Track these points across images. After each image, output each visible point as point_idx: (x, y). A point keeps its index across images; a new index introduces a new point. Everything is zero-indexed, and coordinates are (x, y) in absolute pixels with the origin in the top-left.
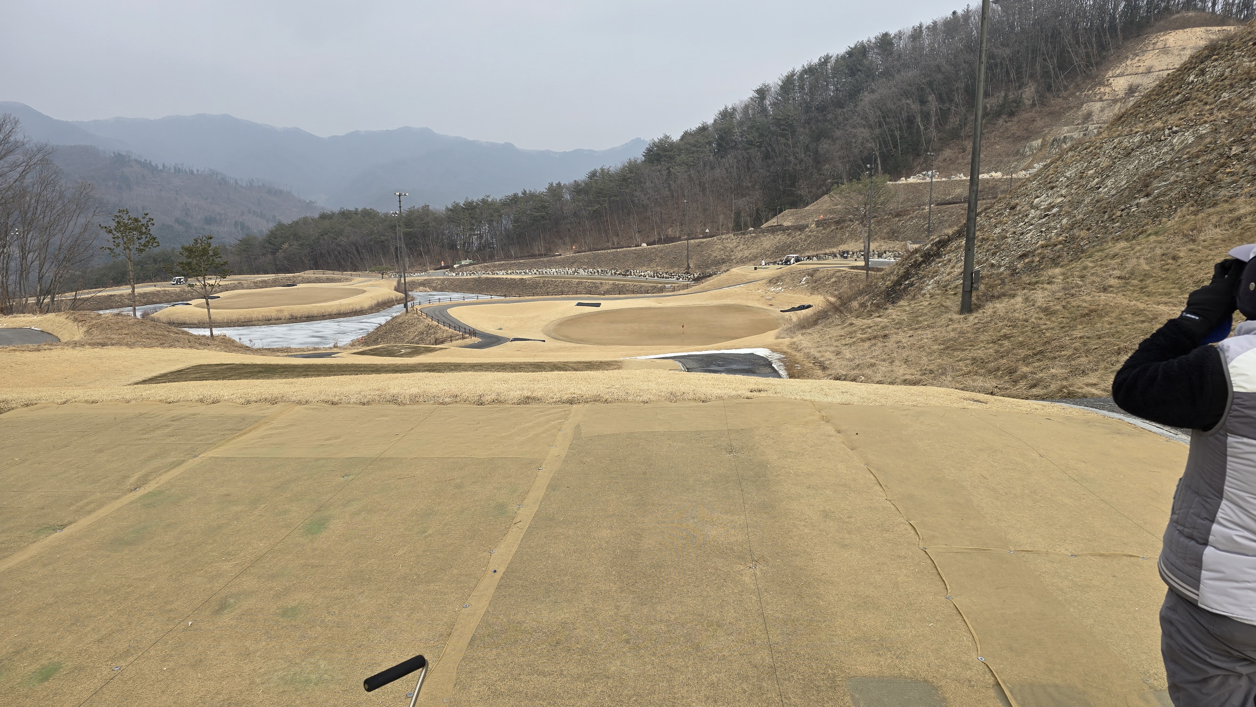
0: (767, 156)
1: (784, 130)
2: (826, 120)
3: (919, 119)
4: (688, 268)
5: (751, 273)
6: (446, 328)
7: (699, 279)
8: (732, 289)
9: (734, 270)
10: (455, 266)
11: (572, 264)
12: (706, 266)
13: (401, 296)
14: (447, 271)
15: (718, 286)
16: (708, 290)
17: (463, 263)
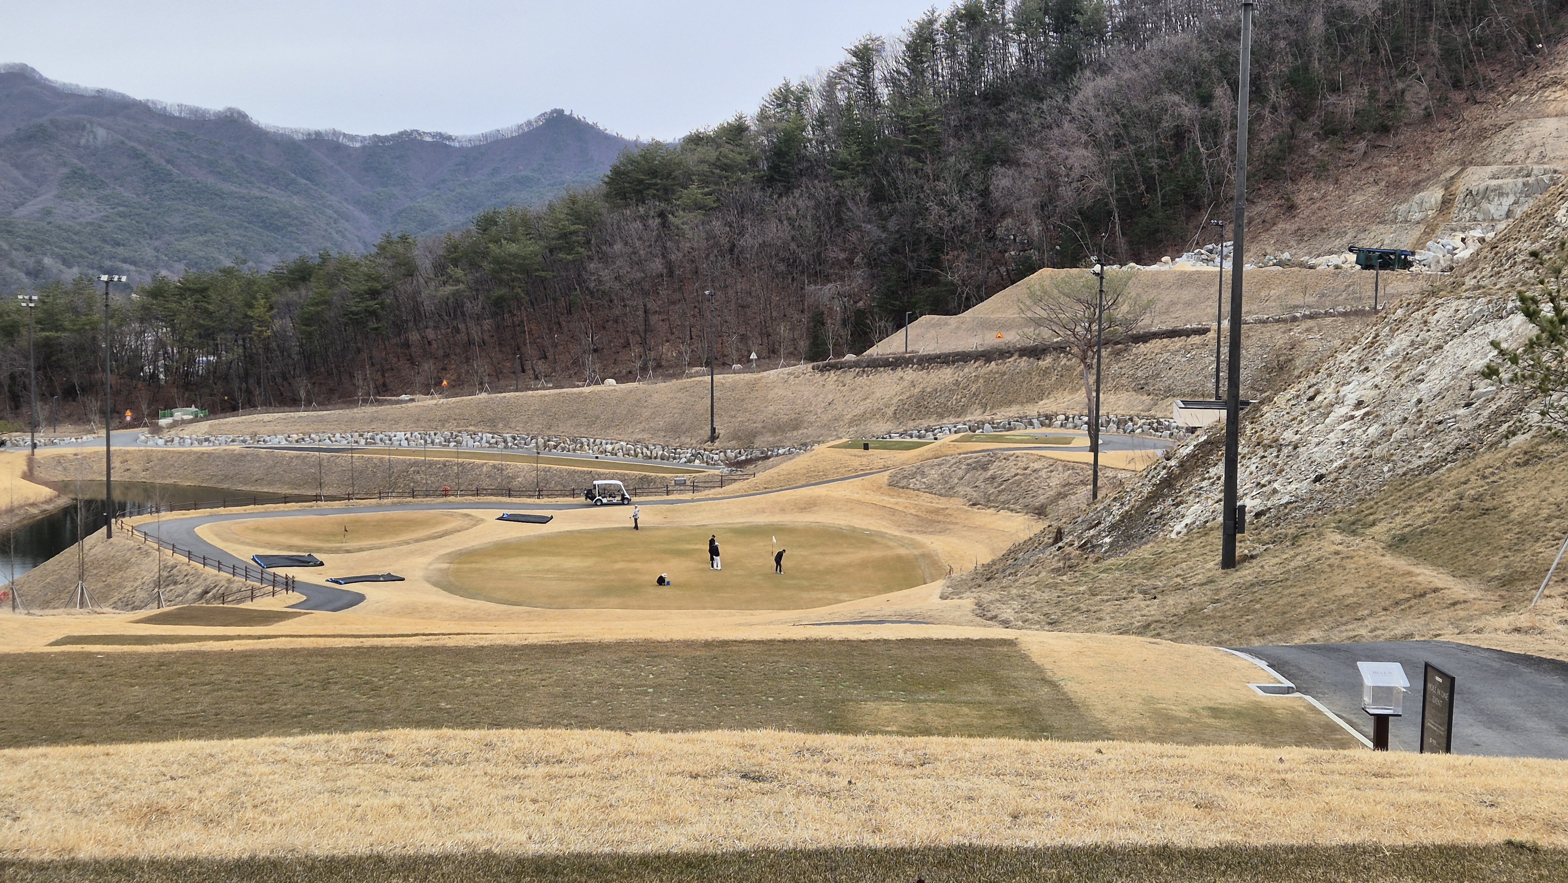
0: (878, 197)
1: (914, 141)
2: (1002, 124)
3: (1197, 134)
4: (713, 438)
5: (856, 458)
6: (211, 571)
7: (740, 464)
8: (820, 491)
9: (820, 449)
10: (163, 422)
11: (443, 422)
12: (752, 435)
13: (46, 492)
14: (142, 433)
15: (789, 483)
16: (767, 490)
17: (179, 414)
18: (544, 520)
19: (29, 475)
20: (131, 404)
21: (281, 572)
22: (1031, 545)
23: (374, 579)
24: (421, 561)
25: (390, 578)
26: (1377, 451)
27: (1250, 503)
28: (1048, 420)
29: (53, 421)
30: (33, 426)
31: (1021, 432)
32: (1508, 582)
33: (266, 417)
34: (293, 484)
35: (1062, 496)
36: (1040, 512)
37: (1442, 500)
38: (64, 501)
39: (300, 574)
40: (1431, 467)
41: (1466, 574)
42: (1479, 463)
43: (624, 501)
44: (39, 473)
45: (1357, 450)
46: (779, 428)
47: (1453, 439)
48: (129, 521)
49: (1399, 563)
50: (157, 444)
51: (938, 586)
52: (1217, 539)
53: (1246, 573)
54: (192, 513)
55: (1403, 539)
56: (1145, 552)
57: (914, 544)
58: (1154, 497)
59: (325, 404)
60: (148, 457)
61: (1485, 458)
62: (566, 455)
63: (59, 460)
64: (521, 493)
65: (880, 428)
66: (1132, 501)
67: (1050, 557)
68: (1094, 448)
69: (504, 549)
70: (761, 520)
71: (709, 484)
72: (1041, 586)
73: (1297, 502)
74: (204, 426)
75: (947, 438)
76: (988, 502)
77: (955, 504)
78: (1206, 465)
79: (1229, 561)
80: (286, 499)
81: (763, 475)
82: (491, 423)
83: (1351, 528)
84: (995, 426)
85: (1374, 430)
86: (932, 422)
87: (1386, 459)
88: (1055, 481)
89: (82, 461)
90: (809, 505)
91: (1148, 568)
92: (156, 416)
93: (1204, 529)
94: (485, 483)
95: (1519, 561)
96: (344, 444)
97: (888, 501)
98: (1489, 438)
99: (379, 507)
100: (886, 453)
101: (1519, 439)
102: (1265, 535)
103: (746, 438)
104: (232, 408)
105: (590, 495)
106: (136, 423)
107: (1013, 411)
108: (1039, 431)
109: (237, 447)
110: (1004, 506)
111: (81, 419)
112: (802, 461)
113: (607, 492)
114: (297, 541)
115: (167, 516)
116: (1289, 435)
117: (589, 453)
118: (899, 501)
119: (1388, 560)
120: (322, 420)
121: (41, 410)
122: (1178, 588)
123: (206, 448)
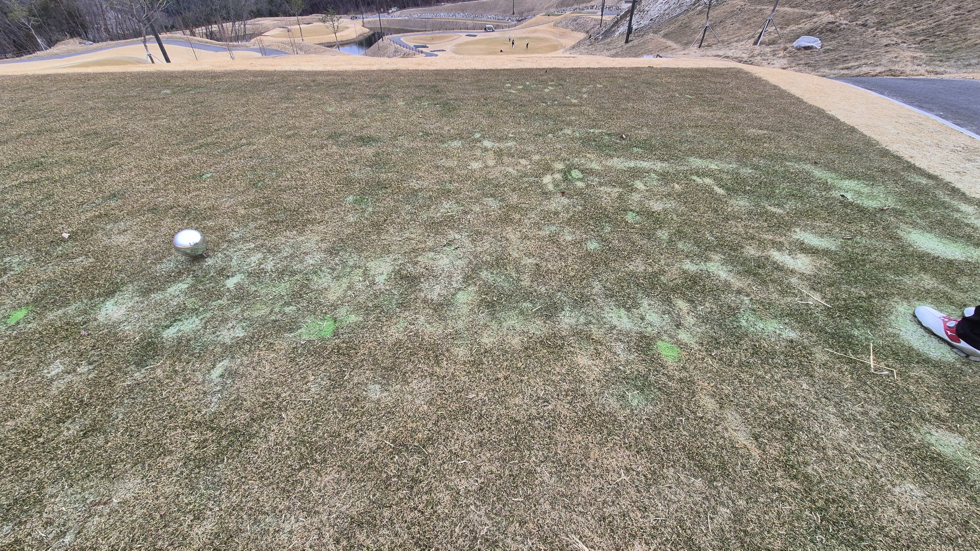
4: (513, 14)
5: (546, 18)
6: (405, 49)
7: (519, 21)
8: (538, 27)
9: (538, 16)
10: (390, 11)
11: (452, 10)
12: (523, 13)
13: (368, 30)
14: (386, 14)
15: (530, 25)
16: (525, 27)
17: (393, 9)
18: (475, 36)
19: (363, 26)
20: (382, 7)
21: (420, 49)
22: (585, 39)
23: (440, 51)
24: (449, 47)
25: (443, 51)
26: (666, 12)
27: (634, 27)
28: (592, 7)
29: (366, 12)
30: (362, 13)
31: (586, 11)
32: (686, 44)
33: (412, 10)
34: (419, 27)
35: (593, 28)
36: (587, 32)
37: (677, 24)
38: (372, 32)
39: (424, 50)
40: (677, 16)
41: (677, 42)
42: (688, 14)
43: (493, 31)
44: (365, 25)
45: (662, 12)
46: (529, 11)
47: (684, 8)
48: (386, 37)
49: (664, 40)
50: (389, 18)
51: (562, 50)
52: (625, 36)
53: (630, 44)
54: (399, 35)
55: (666, 34)
56: (609, 40)
57: (558, 41)
58: (613, 26)
59: (425, 6)
60: (388, 21)
61: (691, 13)
62: (480, 19)
63: (369, 22)
64: (470, 29)
65: (552, 10)
66: (608, 27)
67: (588, 42)
68: (602, 15)
69: (467, 43)
70: (524, 35)
71: (512, 26)
72: (584, 49)
73: (645, 26)
74: (399, 12)
75: (568, 13)
76: (576, 30)
77: (569, 30)
78: (626, 17)
79: (627, 42)
80: (419, 31)
81: (525, 23)
82: (463, 11)
83: (655, 32)
84: (580, 9)
85: (667, 6)
86: (565, 8)
87: (668, 14)
88: (592, 24)
89: (374, 22)
90: (535, 31)
91: (609, 44)
92: (388, 10)
93: (623, 34)
94: (462, 27)
95: (690, 39)
96: (430, 17)
97: (553, 30)
98: (693, 7)
99: (439, 33)
100: (553, 17)
101: (700, 7)
102: (636, 35)
103: (521, 14)
104: (404, 7)
105: (485, 29)
106: (384, 12)
107: (584, 5)
108: (590, 10)
109: (407, 18)
110: (579, 31)
111: (371, 11)
112: (534, 19)
113: (489, 28)
114: (422, 42)
115: (394, 35)
116: (647, 9)
117: (485, 19)
118: (555, 30)
119: (662, 40)
120: (425, 10)
121: (363, 9)
122: (615, 48)
123: (400, 18)
